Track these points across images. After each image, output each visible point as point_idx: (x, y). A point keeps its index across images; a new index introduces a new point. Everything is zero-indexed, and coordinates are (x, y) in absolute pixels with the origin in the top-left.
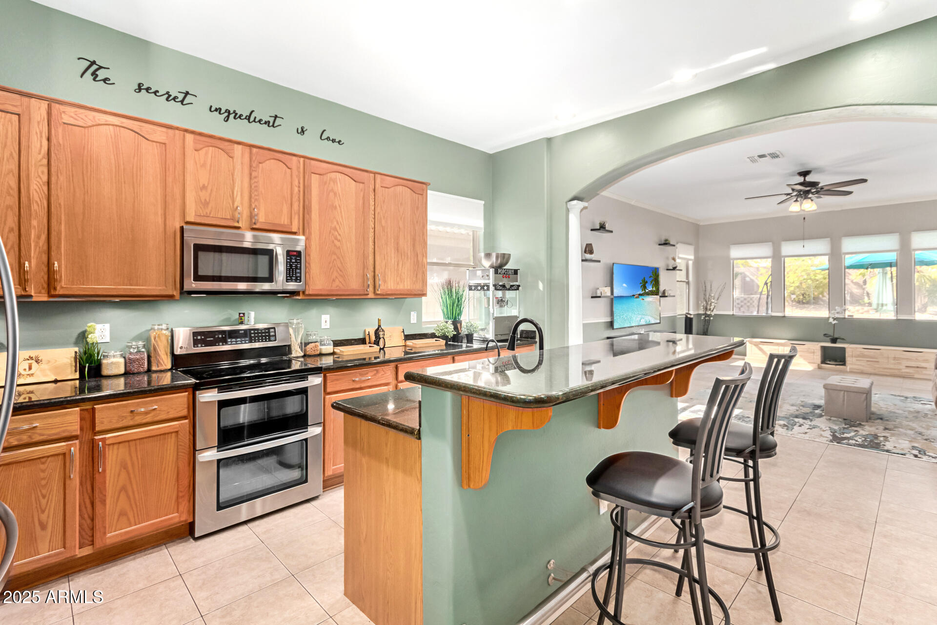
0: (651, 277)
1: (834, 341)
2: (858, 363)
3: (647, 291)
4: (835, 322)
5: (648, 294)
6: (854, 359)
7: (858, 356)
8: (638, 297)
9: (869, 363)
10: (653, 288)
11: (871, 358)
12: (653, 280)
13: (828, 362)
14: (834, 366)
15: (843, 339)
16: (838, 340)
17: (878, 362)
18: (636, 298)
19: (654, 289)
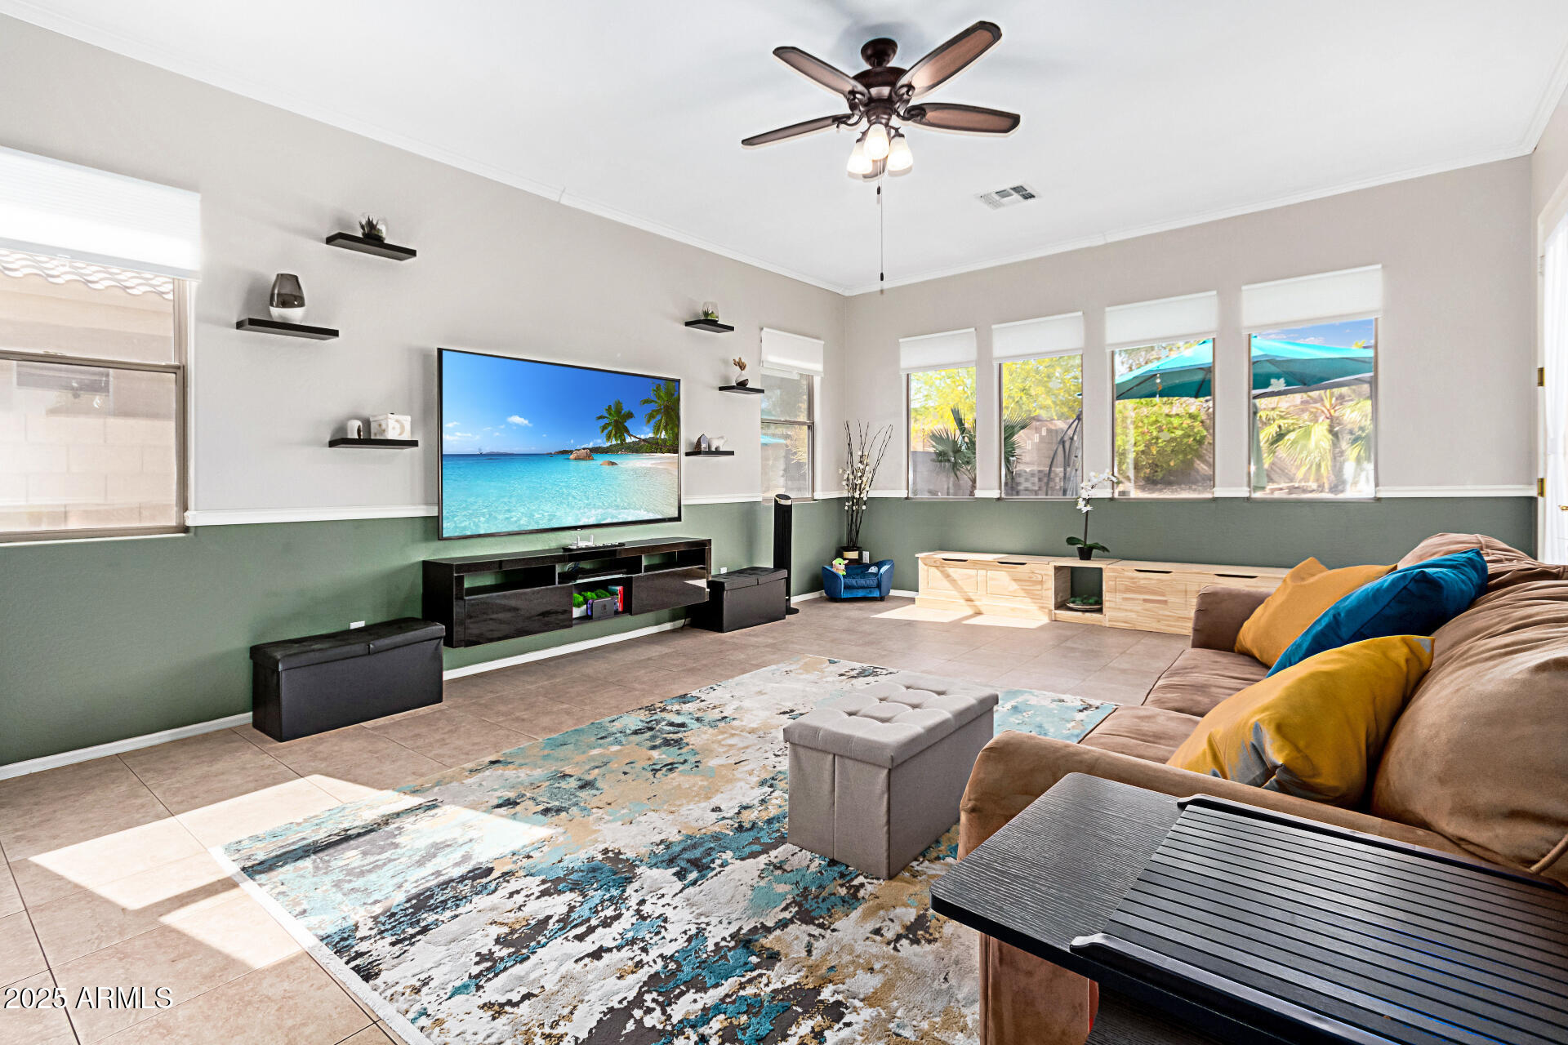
0: (647, 402)
1: (1085, 554)
2: (1128, 605)
3: (629, 440)
4: (1089, 508)
5: (637, 449)
6: (1119, 596)
7: (1128, 590)
8: (588, 457)
9: (1149, 605)
10: (657, 430)
11: (1154, 593)
12: (658, 411)
13: (1071, 605)
14: (1080, 614)
15: (1104, 549)
16: (1095, 551)
17: (1165, 602)
18: (578, 459)
19: (663, 435)
